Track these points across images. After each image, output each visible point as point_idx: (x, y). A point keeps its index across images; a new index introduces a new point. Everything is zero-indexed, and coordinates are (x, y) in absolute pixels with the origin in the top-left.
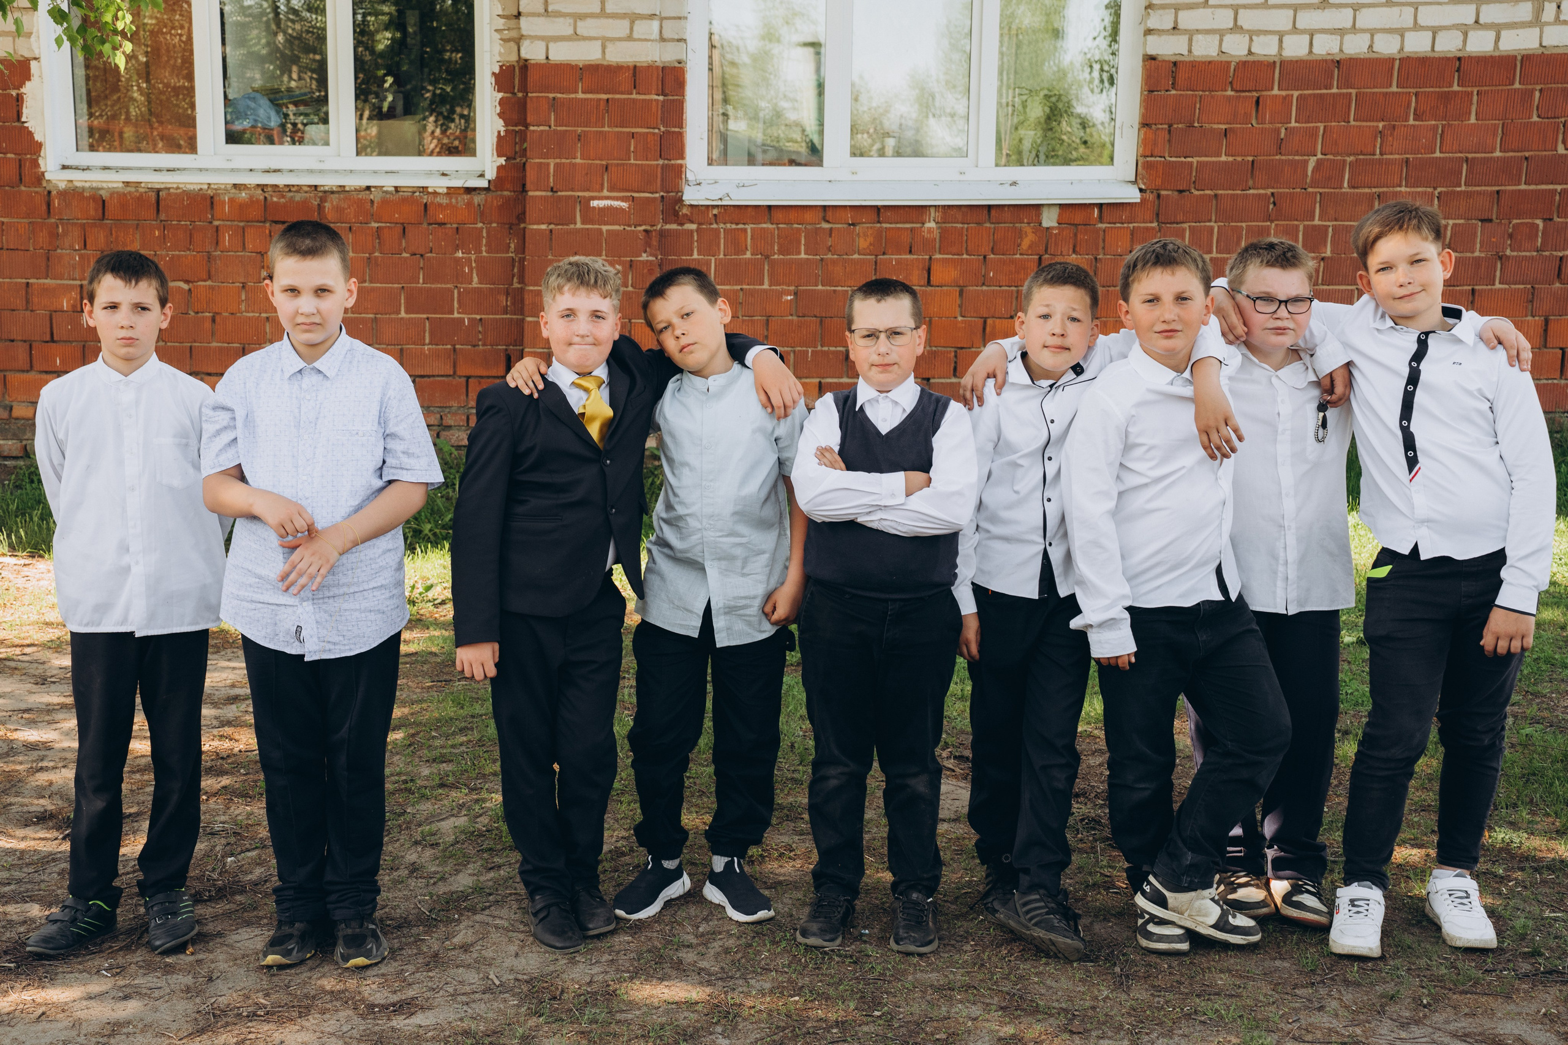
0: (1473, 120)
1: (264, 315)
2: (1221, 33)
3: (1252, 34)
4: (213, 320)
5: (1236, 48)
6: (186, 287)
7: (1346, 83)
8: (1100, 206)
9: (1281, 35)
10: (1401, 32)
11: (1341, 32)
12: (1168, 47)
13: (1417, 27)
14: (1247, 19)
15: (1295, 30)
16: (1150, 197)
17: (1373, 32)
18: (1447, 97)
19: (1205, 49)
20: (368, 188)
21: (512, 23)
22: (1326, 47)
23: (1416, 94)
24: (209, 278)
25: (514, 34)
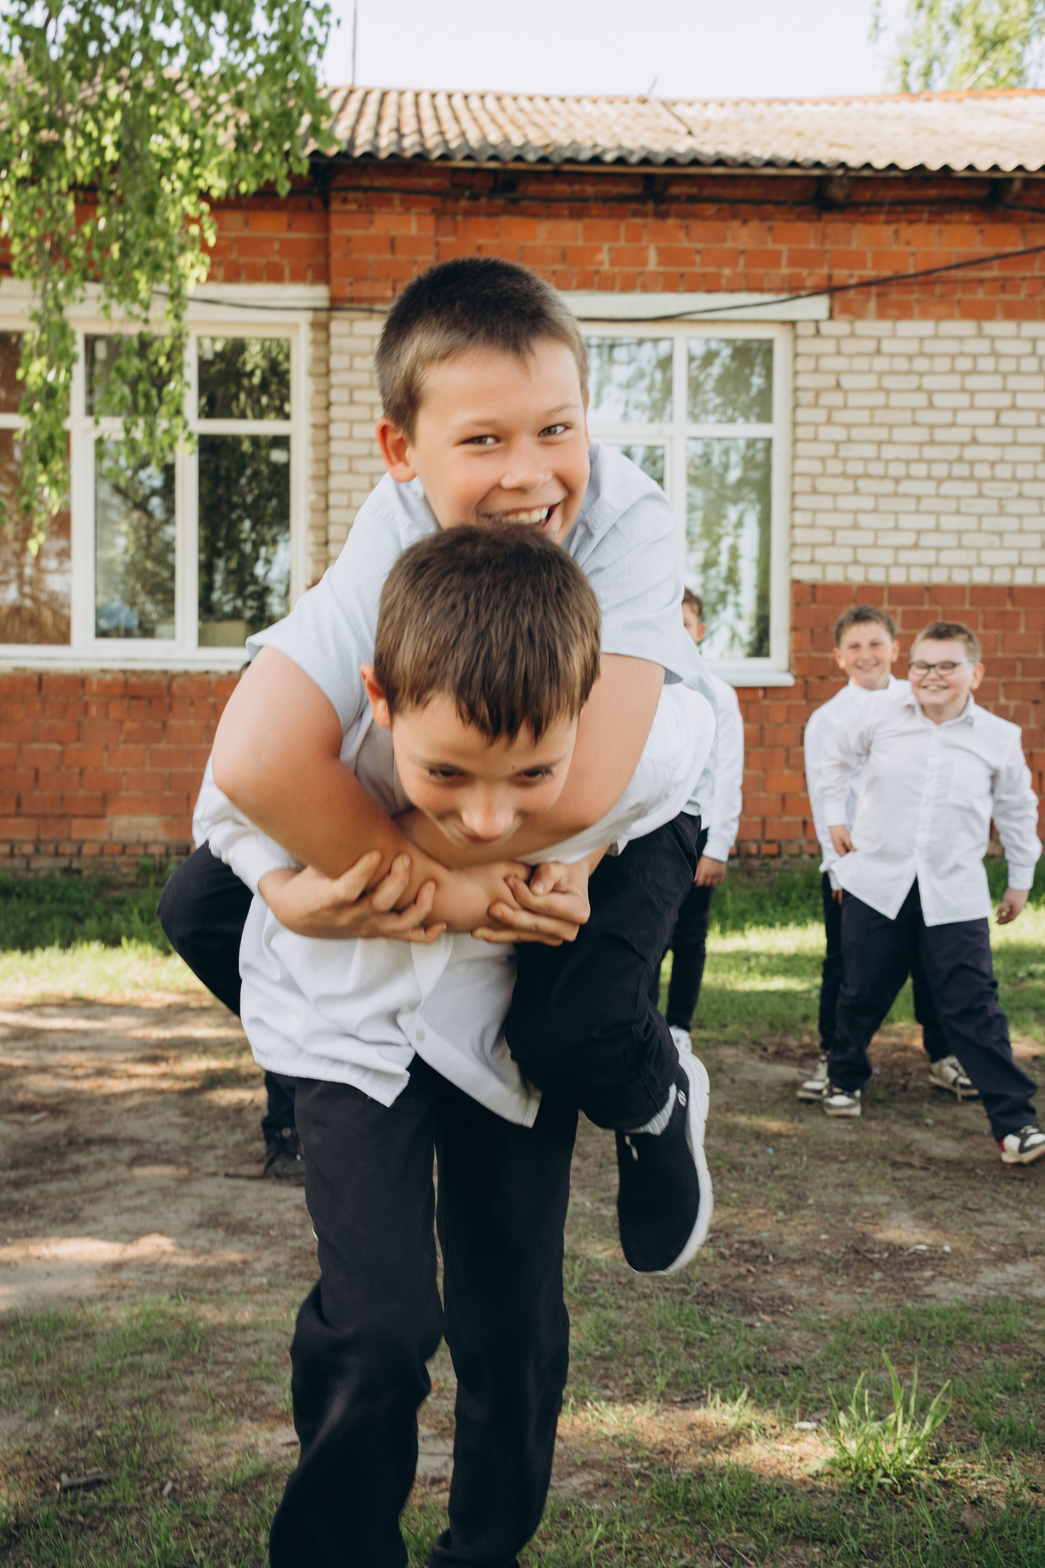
0: (1022, 630)
1: (122, 770)
2: (845, 565)
3: (868, 566)
4: (81, 774)
5: (856, 576)
6: (57, 747)
7: (934, 601)
8: (765, 689)
9: (887, 567)
10: (969, 568)
11: (929, 567)
12: (809, 574)
13: (980, 564)
14: (864, 556)
15: (896, 564)
16: (801, 682)
17: (950, 567)
18: (1003, 615)
19: (834, 576)
20: (207, 673)
21: (323, 549)
22: (918, 577)
23: (984, 612)
24: (79, 739)
25: (323, 557)
